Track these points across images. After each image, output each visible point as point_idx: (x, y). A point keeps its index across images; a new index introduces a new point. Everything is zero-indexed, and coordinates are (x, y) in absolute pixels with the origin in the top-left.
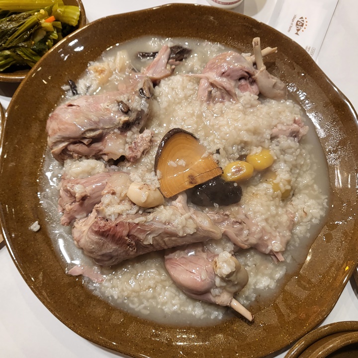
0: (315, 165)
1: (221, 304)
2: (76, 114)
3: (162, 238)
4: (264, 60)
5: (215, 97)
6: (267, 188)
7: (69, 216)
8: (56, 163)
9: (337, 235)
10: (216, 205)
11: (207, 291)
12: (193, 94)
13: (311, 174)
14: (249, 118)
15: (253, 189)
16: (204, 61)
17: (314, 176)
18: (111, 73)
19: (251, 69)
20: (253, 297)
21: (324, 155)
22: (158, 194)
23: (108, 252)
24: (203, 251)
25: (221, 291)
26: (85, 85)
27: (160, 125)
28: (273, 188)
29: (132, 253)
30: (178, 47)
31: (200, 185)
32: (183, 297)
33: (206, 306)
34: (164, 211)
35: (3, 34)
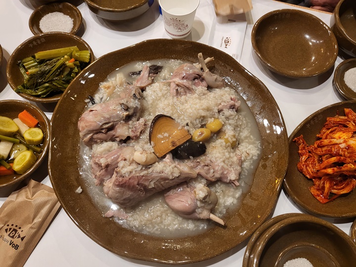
1: (203, 218)
2: (96, 115)
3: (160, 182)
4: (207, 66)
5: (181, 92)
6: (221, 142)
7: (100, 179)
8: (87, 148)
9: (269, 164)
10: (191, 157)
11: (194, 211)
12: (167, 93)
13: (248, 130)
14: (203, 101)
15: (213, 144)
17: (249, 131)
18: (115, 88)
19: (200, 72)
22: (153, 156)
23: (127, 197)
24: (188, 187)
25: (202, 210)
26: (99, 97)
27: (150, 115)
28: (225, 142)
29: (142, 196)
30: (154, 66)
31: (180, 146)
34: (159, 165)
35: (43, 74)
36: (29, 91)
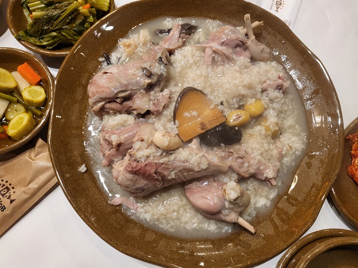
0: (296, 110)
1: (230, 221)
2: (110, 79)
3: (182, 173)
4: (253, 32)
5: (217, 61)
6: (261, 130)
7: (108, 159)
8: (96, 118)
9: (315, 163)
10: (222, 145)
11: (219, 212)
13: (293, 117)
14: (245, 76)
15: (250, 131)
16: (207, 34)
17: (295, 119)
18: (136, 47)
19: (244, 39)
20: (254, 213)
21: (302, 102)
22: (177, 139)
23: (140, 186)
24: (215, 181)
25: (230, 211)
26: (117, 57)
27: (176, 85)
28: (265, 130)
29: (159, 186)
30: (187, 25)
31: (210, 130)
32: (200, 217)
33: (218, 223)
34: (183, 152)
35: (50, 20)
36: (32, 40)
